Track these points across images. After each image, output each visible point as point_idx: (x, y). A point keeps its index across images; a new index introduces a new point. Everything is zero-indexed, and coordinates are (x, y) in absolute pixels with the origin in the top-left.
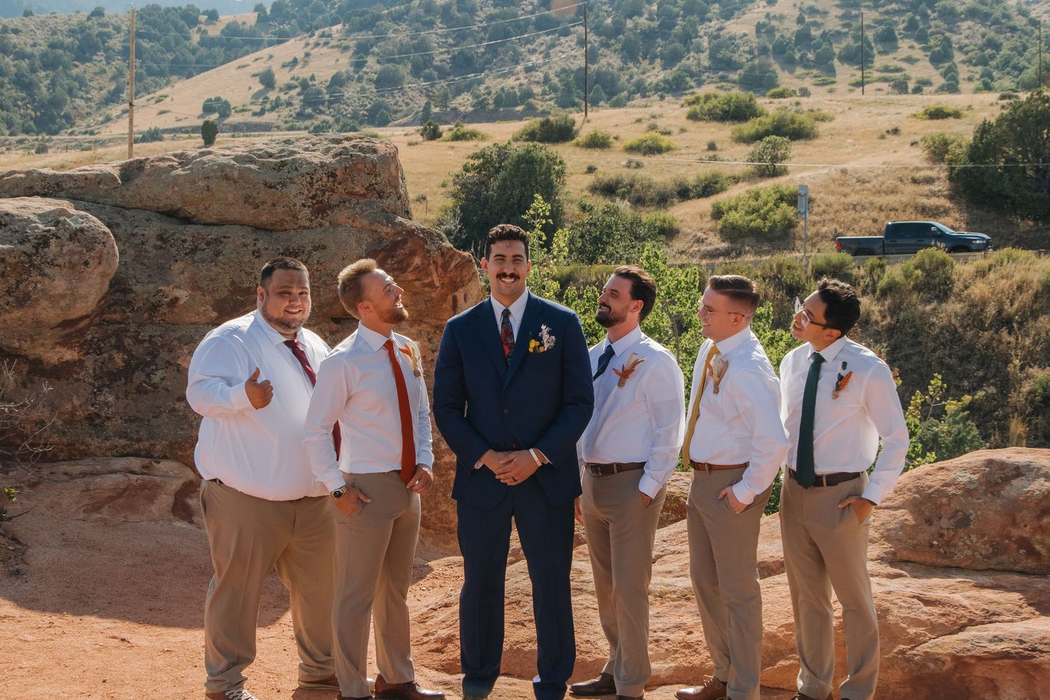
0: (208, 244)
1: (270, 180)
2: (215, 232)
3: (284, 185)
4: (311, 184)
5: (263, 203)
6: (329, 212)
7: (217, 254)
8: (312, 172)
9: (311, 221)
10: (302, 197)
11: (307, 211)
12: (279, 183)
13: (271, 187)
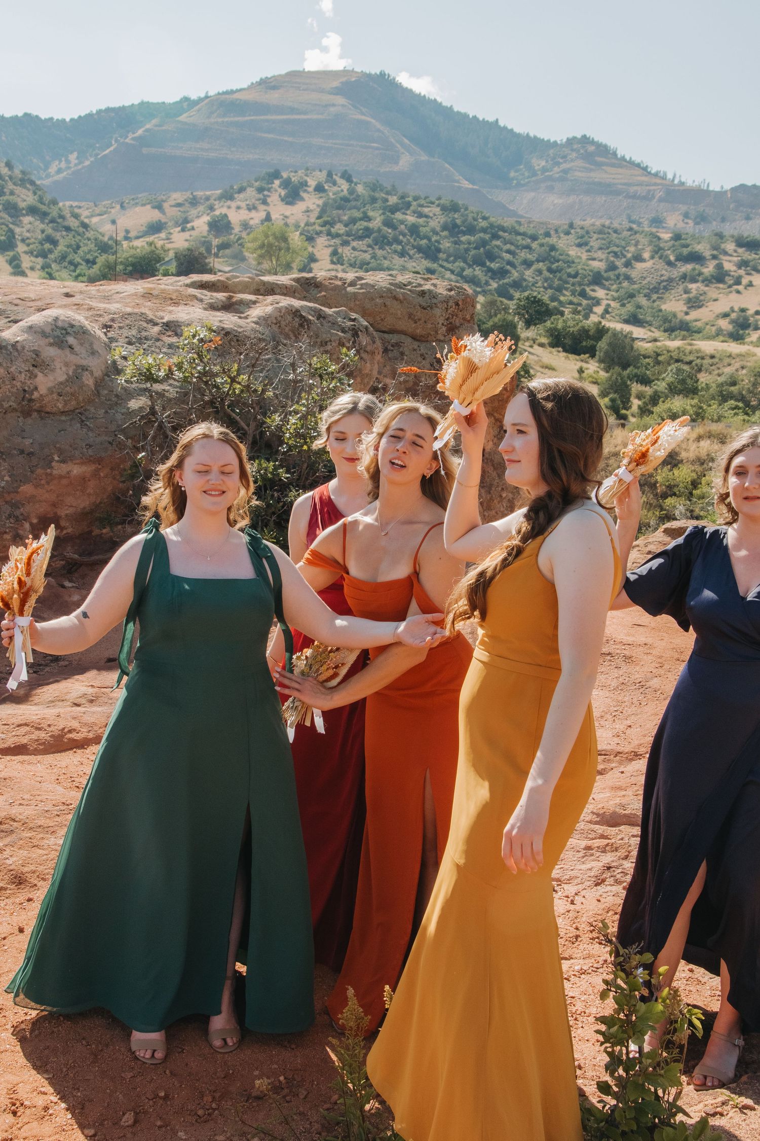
0: (392, 346)
1: (424, 304)
2: (394, 338)
3: (431, 308)
4: (447, 309)
5: (419, 320)
6: (457, 331)
7: (402, 354)
8: (446, 300)
9: (445, 336)
10: (441, 318)
11: (444, 329)
12: (429, 306)
13: (425, 309)
